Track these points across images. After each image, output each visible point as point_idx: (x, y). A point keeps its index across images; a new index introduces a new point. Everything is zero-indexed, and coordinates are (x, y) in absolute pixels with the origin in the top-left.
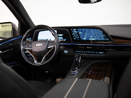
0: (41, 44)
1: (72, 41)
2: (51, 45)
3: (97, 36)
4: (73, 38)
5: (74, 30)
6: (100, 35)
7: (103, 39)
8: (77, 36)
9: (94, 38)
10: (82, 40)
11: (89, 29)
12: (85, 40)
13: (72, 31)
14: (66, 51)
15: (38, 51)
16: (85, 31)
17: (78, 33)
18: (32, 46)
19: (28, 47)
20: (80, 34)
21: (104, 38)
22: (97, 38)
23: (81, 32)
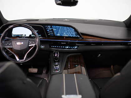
0: (22, 43)
1: (47, 37)
2: (32, 43)
3: (69, 33)
4: (47, 34)
5: (48, 27)
6: (72, 32)
7: (74, 36)
8: (51, 32)
9: (67, 34)
10: (56, 35)
11: (63, 27)
12: (59, 36)
13: (47, 27)
14: (43, 47)
15: (20, 49)
16: (59, 28)
17: (52, 30)
18: (12, 44)
19: (8, 45)
20: (55, 30)
21: (76, 35)
22: (69, 35)
23: (55, 29)
